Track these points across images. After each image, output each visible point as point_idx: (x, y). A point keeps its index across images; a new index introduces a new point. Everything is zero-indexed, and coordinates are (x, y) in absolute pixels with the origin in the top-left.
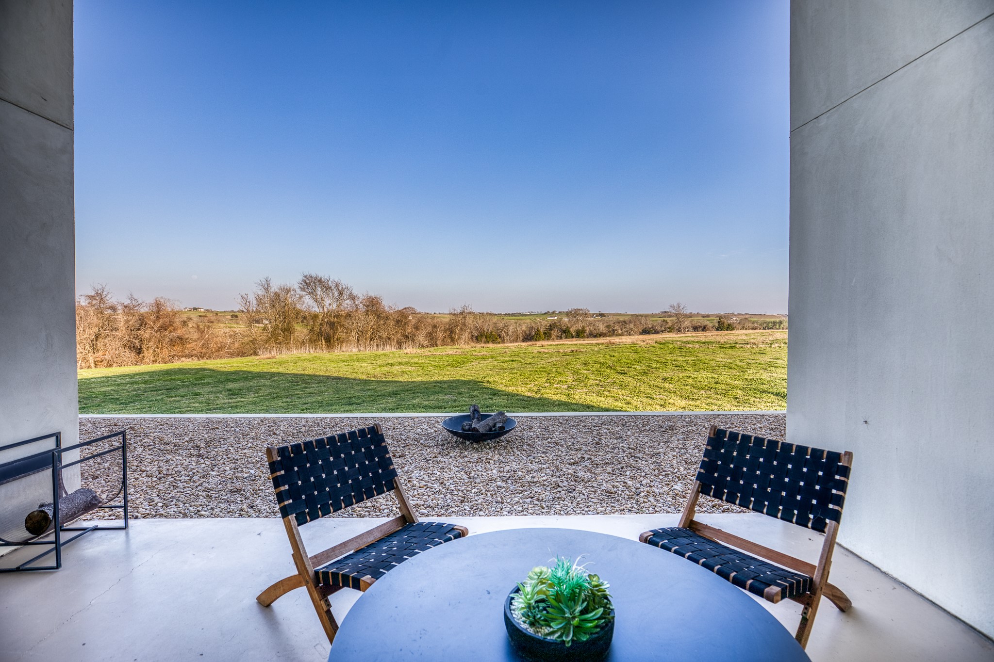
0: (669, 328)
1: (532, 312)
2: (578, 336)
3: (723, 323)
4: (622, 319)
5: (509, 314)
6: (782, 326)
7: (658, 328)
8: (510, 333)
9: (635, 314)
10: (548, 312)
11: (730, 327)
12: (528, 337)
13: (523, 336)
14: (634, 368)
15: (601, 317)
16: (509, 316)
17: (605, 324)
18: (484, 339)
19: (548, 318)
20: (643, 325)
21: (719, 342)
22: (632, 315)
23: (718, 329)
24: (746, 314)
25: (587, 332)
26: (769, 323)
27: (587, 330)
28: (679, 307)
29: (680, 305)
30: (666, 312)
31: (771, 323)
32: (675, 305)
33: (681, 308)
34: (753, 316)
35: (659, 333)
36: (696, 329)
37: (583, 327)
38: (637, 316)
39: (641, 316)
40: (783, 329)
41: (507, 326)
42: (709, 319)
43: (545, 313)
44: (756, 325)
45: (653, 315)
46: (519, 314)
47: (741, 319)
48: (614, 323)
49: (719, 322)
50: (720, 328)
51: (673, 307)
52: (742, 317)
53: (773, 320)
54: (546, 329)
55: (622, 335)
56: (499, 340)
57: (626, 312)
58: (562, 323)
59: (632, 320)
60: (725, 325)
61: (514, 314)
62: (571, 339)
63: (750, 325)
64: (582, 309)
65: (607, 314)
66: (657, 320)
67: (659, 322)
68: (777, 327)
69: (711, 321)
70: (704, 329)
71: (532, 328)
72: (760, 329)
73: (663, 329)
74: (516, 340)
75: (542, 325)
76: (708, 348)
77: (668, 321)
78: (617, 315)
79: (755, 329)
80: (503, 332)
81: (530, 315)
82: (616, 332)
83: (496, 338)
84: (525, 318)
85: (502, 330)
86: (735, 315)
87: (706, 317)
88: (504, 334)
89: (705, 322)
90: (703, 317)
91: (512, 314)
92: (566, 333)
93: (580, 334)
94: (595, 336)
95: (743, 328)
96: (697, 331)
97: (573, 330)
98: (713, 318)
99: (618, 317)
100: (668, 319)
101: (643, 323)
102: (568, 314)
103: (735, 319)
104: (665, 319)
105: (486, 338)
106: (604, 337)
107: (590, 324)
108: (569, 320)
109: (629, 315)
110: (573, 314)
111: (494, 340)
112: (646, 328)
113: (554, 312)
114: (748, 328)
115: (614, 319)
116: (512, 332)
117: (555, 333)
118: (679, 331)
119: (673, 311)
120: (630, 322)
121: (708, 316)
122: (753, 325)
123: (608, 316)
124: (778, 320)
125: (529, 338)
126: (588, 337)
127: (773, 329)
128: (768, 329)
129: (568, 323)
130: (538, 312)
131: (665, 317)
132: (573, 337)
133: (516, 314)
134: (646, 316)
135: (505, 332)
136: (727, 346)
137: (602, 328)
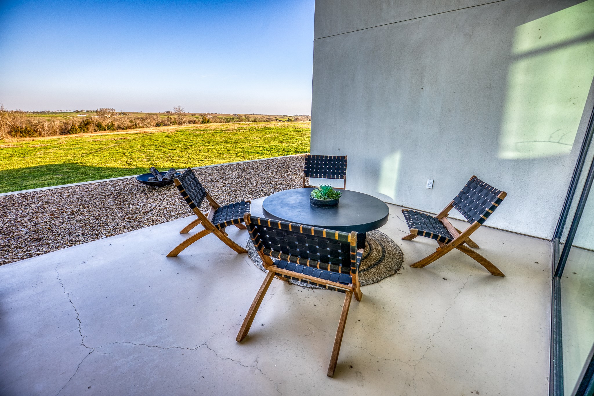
0: (173, 122)
1: (61, 111)
2: (110, 129)
3: (205, 119)
4: (139, 116)
5: (38, 112)
6: (234, 120)
7: (166, 122)
8: (46, 128)
9: (148, 113)
10: (77, 111)
11: (209, 122)
12: (64, 131)
13: (60, 130)
14: (177, 146)
15: (123, 115)
16: (38, 114)
17: (129, 120)
18: (19, 134)
19: (78, 116)
20: (156, 121)
21: (212, 130)
22: (146, 114)
23: (203, 122)
24: (215, 113)
25: (116, 126)
26: (228, 119)
27: (116, 124)
28: (180, 109)
29: (180, 107)
30: (168, 112)
31: (229, 119)
32: (177, 107)
33: (181, 109)
34: (218, 115)
35: (167, 125)
36: (190, 122)
37: (112, 123)
38: (150, 114)
39: (153, 114)
40: (235, 122)
41: (42, 123)
42: (195, 116)
43: (74, 112)
44: (222, 120)
45: (161, 114)
46: (48, 113)
47: (214, 117)
48: (134, 119)
49: (203, 118)
50: (204, 122)
51: (176, 108)
52: (214, 115)
53: (229, 117)
54: (81, 124)
55: (143, 127)
56: (36, 134)
57: (141, 112)
58: (93, 120)
59: (148, 117)
60: (206, 120)
61: (43, 112)
62: (104, 131)
63: (218, 120)
64: (108, 109)
65: (127, 112)
66: (164, 117)
67: (166, 118)
68: (232, 121)
69: (197, 118)
70: (195, 122)
71: (66, 124)
72: (224, 122)
73: (169, 123)
74: (54, 133)
75: (76, 121)
76: (209, 133)
77: (171, 118)
78: (135, 113)
79: (221, 122)
80: (38, 127)
81: (60, 113)
82: (138, 125)
83: (33, 133)
84: (56, 115)
85: (37, 126)
86: (210, 114)
87: (193, 115)
88: (41, 130)
89: (193, 118)
90: (192, 115)
91: (41, 112)
92: (99, 127)
93: (110, 127)
94: (123, 129)
95: (215, 122)
96: (191, 124)
97: (104, 124)
98: (198, 116)
99: (137, 115)
100: (171, 116)
101: (155, 119)
102: (97, 113)
103: (210, 116)
104: (170, 116)
105: (21, 132)
106: (130, 129)
107: (117, 120)
108: (99, 117)
109: (143, 113)
110: (102, 112)
111: (30, 135)
112: (158, 122)
113: (82, 111)
114: (218, 122)
115: (134, 117)
116: (48, 127)
117: (91, 127)
118: (180, 124)
119: (176, 111)
120: (146, 119)
121: (194, 115)
122: (220, 120)
123: (129, 115)
124: (232, 117)
125: (66, 132)
126: (117, 130)
127: (230, 122)
128: (227, 122)
129: (98, 120)
130: (67, 111)
131: (169, 115)
132: (105, 130)
133: (45, 112)
134: (156, 114)
135: (40, 127)
136: (217, 132)
137: (127, 123)
